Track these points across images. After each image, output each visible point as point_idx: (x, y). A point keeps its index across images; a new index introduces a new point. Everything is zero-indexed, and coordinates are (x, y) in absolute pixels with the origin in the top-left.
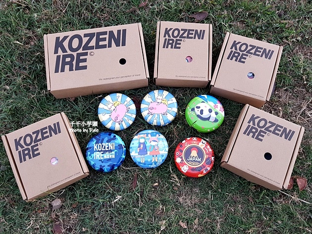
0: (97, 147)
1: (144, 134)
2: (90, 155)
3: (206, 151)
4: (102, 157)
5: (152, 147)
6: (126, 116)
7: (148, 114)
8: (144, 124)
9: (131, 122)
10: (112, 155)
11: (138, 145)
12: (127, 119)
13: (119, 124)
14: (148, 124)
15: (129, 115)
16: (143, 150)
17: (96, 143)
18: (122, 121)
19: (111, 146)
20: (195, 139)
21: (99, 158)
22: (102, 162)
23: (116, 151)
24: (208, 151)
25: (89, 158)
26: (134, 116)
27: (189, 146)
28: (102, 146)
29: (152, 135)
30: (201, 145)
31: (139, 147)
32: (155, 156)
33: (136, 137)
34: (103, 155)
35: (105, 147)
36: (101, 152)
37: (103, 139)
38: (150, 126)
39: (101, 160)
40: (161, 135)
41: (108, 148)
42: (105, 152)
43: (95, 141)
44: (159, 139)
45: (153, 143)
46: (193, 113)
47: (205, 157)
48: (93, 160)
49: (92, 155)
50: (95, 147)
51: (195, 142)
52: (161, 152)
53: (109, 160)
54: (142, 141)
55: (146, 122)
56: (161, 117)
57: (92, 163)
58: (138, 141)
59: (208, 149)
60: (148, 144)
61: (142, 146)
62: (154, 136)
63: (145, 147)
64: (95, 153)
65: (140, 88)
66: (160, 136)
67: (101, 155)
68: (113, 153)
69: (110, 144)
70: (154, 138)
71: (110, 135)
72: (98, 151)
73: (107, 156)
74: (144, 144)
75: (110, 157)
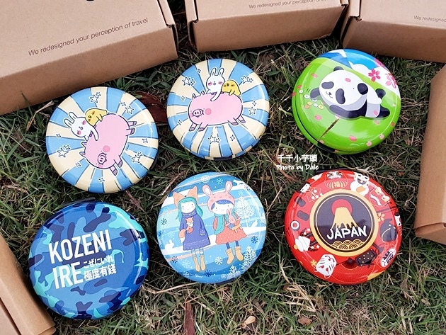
0: (59, 250)
1: (191, 187)
2: (42, 279)
3: (374, 202)
4: (79, 277)
5: (221, 221)
6: (127, 146)
7: (192, 129)
8: (186, 162)
9: (147, 162)
10: (107, 268)
11: (178, 224)
12: (133, 155)
13: (115, 172)
14: (196, 158)
15: (139, 141)
16: (196, 233)
17: (53, 241)
18: (120, 164)
19: (100, 239)
20: (335, 174)
21: (71, 284)
22: (82, 293)
23: (116, 252)
24: (382, 202)
25: (41, 289)
26: (153, 143)
27: (323, 197)
28: (74, 245)
29: (213, 185)
30: (359, 190)
31: (183, 226)
32: (232, 244)
33: (168, 201)
34: (79, 272)
35: (81, 246)
36: (73, 265)
37: (72, 227)
38: (203, 164)
39: (76, 289)
40: (238, 182)
41: (92, 248)
42: (83, 261)
43: (50, 236)
44: (235, 195)
45: (221, 209)
46: (315, 103)
47: (377, 221)
48: (53, 290)
49: (47, 277)
50: (53, 253)
51: (337, 184)
52: (249, 231)
53: (101, 282)
54: (188, 207)
55: (191, 154)
56: (229, 133)
57: (52, 301)
58: (176, 212)
59: (380, 197)
60: (206, 216)
61: (190, 223)
62: (219, 187)
63: (200, 224)
64: (54, 269)
65: (157, 67)
66: (235, 184)
67: (75, 273)
68: (110, 258)
69: (94, 235)
70: (220, 194)
71: (91, 208)
72: (65, 262)
73: (93, 271)
74: (195, 215)
75: (104, 272)
